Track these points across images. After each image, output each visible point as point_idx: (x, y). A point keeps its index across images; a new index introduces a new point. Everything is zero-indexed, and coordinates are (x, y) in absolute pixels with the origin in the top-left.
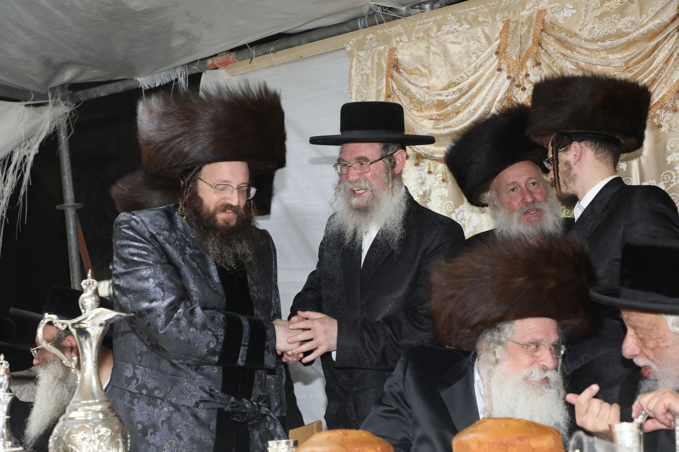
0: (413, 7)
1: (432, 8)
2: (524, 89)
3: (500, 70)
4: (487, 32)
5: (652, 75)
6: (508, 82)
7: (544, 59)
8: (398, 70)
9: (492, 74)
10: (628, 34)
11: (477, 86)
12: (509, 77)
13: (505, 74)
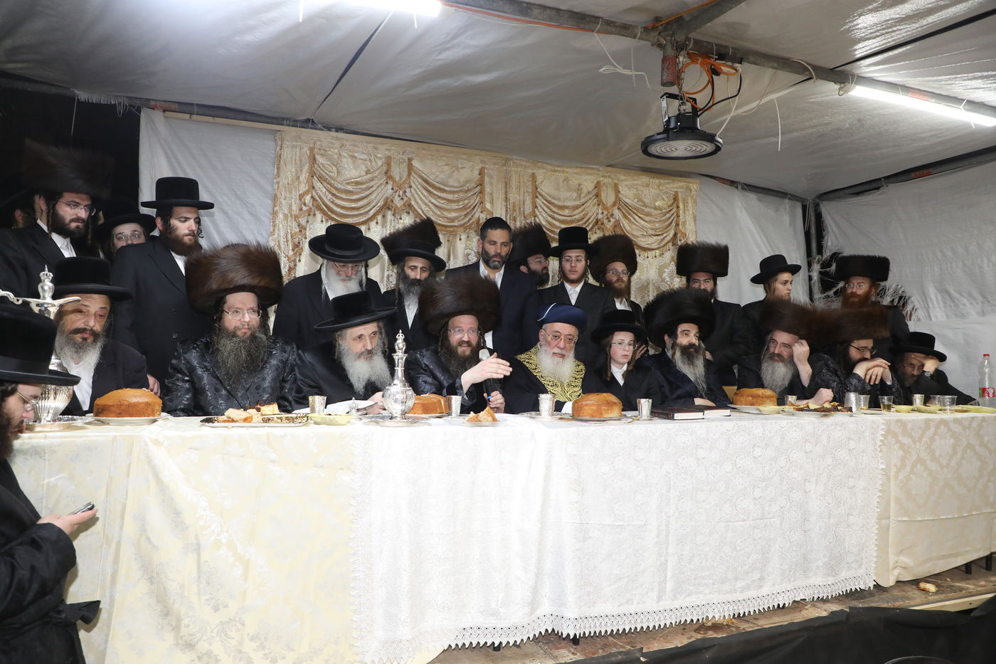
0: (324, 127)
1: (337, 131)
2: (402, 199)
3: (387, 183)
4: (377, 160)
5: (468, 211)
6: (390, 191)
7: (413, 185)
8: (315, 161)
9: (381, 185)
10: (456, 187)
11: (374, 189)
12: (392, 189)
13: (390, 186)
